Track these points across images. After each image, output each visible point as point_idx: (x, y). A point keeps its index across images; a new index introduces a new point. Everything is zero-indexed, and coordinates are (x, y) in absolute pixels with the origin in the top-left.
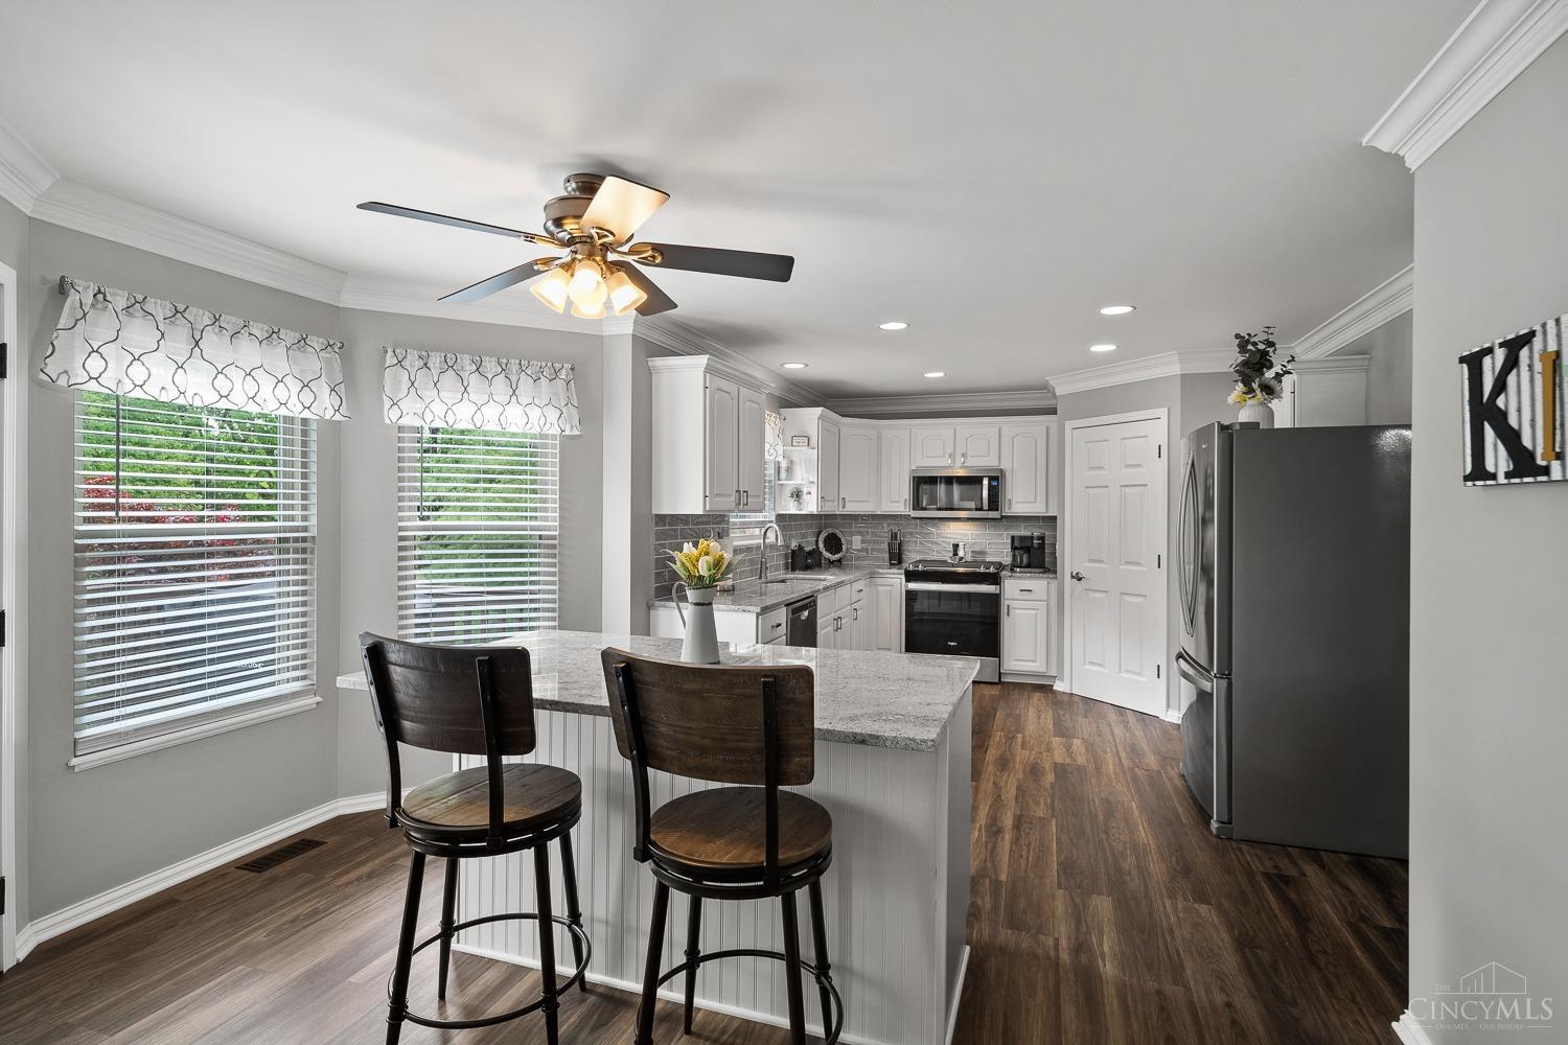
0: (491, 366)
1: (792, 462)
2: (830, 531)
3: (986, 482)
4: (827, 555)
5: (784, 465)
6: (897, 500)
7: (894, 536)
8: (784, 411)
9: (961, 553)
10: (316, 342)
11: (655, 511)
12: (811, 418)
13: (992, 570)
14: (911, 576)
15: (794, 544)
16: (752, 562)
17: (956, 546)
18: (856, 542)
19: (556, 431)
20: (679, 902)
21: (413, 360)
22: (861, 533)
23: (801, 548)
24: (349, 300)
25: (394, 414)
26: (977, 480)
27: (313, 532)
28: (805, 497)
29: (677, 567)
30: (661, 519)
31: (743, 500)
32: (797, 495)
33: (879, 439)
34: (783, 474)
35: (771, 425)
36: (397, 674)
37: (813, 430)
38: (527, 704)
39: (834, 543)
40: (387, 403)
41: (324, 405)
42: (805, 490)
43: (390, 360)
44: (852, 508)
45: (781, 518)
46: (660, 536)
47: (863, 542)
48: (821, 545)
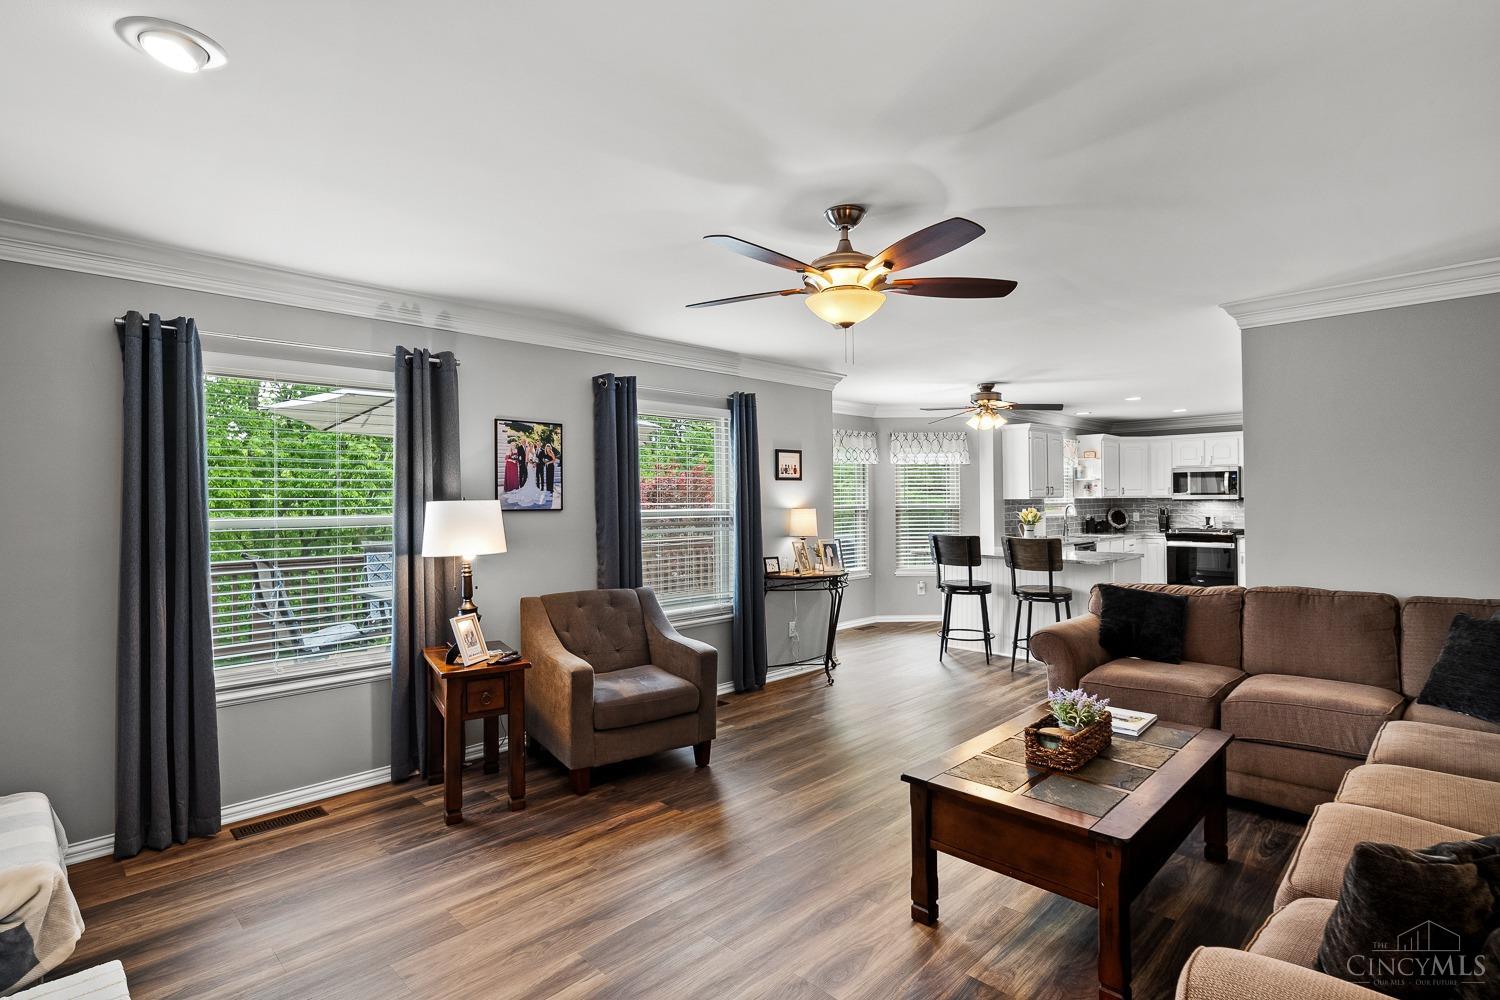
0: (931, 436)
1: (1084, 467)
2: (1117, 509)
3: (1227, 475)
4: (1115, 525)
5: (1079, 469)
6: (1163, 488)
7: (1163, 512)
8: (1078, 437)
9: (1212, 523)
10: (869, 434)
11: (1005, 498)
12: (1097, 440)
13: (1229, 533)
14: (1170, 537)
15: (1088, 517)
16: (1059, 526)
17: (1208, 519)
18: (1136, 516)
19: (959, 463)
20: (1025, 604)
21: (901, 437)
22: (1139, 511)
23: (1092, 519)
24: (877, 415)
25: (895, 460)
26: (1220, 475)
27: (867, 508)
28: (1093, 488)
29: (1020, 517)
30: (1008, 502)
31: (1050, 491)
32: (1089, 487)
33: (1149, 449)
34: (1079, 475)
35: (1069, 445)
36: (940, 544)
37: (1098, 448)
38: (979, 556)
39: (1119, 517)
40: (892, 455)
41: (873, 459)
42: (1093, 484)
43: (893, 438)
44: (1128, 495)
45: (1078, 501)
46: (1008, 510)
47: (1141, 517)
48: (1110, 519)
